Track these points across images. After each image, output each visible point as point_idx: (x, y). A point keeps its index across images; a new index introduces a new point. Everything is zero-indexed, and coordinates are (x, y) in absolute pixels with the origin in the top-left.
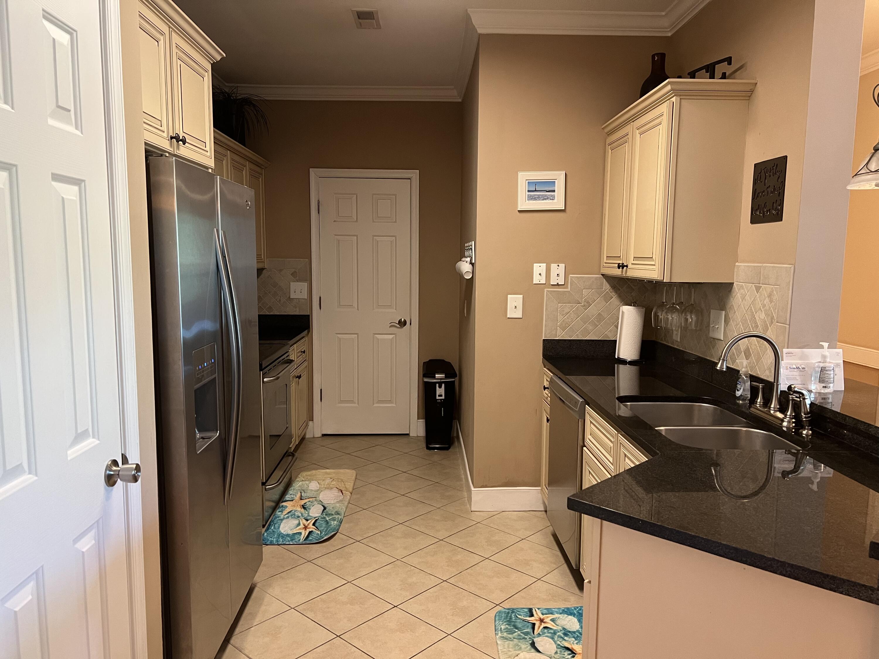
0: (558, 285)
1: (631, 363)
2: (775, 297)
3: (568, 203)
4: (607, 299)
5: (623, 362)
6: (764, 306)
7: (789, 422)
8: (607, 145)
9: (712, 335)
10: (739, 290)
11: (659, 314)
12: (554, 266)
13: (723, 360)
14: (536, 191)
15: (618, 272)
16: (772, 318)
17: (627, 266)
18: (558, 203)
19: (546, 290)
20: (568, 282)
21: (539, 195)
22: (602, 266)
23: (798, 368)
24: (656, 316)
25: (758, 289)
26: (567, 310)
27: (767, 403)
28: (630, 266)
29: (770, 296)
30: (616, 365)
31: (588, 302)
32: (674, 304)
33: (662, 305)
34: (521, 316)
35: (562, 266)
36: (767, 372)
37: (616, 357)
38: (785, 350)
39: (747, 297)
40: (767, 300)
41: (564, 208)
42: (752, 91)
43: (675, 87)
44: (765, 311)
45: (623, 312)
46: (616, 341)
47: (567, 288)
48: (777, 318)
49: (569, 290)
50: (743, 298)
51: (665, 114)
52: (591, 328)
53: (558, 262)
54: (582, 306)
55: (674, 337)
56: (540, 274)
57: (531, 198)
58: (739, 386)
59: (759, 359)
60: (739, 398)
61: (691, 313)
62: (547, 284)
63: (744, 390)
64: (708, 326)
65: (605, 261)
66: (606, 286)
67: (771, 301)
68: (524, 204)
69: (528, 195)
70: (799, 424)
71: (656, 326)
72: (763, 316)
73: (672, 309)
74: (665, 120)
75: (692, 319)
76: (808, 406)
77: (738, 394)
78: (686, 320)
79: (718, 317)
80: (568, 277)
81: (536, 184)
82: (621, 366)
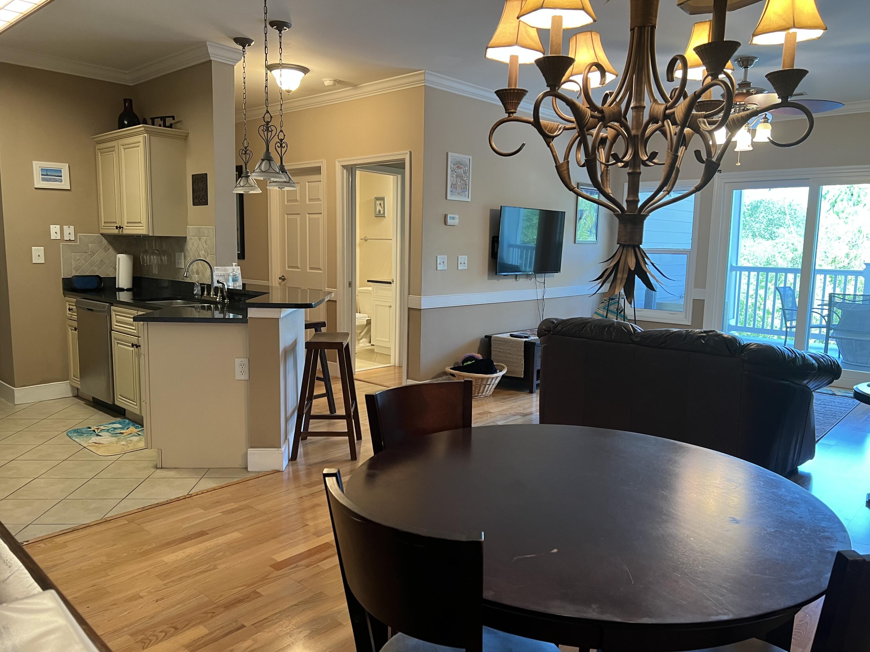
0: (70, 240)
1: (128, 290)
2: (208, 243)
3: (72, 185)
4: (106, 250)
5: (122, 290)
6: (203, 247)
7: (219, 298)
8: (96, 150)
9: (177, 267)
10: (190, 240)
11: (145, 257)
12: (65, 227)
13: (187, 272)
14: (47, 175)
15: (116, 231)
16: (208, 253)
17: (123, 228)
18: (65, 184)
19: (61, 244)
20: (77, 238)
21: (50, 178)
22: (100, 228)
23: (221, 276)
24: (143, 258)
25: (200, 239)
26: (78, 257)
27: (209, 294)
28: (125, 227)
29: (206, 242)
30: (117, 293)
31: (93, 252)
32: (154, 250)
33: (146, 252)
34: (44, 262)
35: (72, 227)
36: (208, 280)
37: (117, 287)
38: (215, 268)
39: (195, 244)
40: (204, 245)
41: (69, 189)
42: (187, 136)
43: (146, 129)
44: (204, 250)
45: (119, 258)
46: (116, 278)
47: (77, 242)
48: (210, 252)
49: (78, 243)
50: (193, 244)
51: (141, 142)
52: (97, 269)
53: (69, 224)
54: (89, 255)
55: (154, 272)
56: (56, 233)
57: (43, 180)
58: (195, 289)
59: (203, 275)
60: (195, 295)
61: (164, 255)
62: (62, 239)
63: (198, 290)
64: (175, 262)
65: (103, 224)
66: (105, 242)
67: (206, 245)
68: (39, 183)
69: (42, 178)
70: (224, 299)
71: (143, 265)
72: (203, 252)
73: (153, 253)
74: (141, 144)
75: (164, 258)
76: (226, 289)
77: (195, 292)
78: (161, 259)
79: (181, 256)
80: (77, 236)
81: (47, 170)
82: (120, 293)
